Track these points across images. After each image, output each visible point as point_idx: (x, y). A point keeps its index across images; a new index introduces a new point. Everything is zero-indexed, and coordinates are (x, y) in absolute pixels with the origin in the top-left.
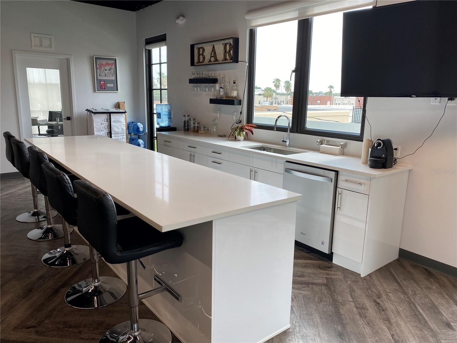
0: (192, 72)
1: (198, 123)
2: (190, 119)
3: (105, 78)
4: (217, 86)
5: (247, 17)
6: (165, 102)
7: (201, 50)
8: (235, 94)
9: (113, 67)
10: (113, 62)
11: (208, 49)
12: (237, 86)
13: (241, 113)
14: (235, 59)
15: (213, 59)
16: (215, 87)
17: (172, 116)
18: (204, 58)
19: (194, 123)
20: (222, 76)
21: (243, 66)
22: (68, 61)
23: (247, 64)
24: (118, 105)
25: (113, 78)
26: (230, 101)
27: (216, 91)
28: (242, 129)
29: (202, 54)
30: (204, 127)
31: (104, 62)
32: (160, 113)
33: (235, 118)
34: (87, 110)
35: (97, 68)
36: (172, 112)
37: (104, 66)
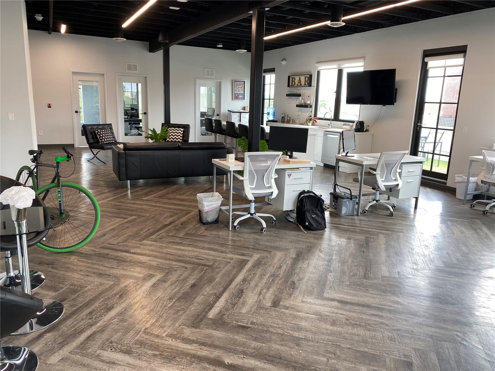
0: (288, 90)
1: (290, 118)
2: (285, 116)
3: (239, 92)
4: (301, 98)
5: (316, 65)
6: (272, 106)
7: (294, 79)
8: (309, 102)
9: (243, 86)
10: (243, 83)
11: (297, 79)
12: (310, 98)
13: (311, 112)
14: (310, 85)
15: (299, 84)
16: (299, 98)
17: (275, 114)
18: (295, 83)
19: (287, 118)
20: (303, 93)
21: (314, 88)
22: (220, 83)
23: (316, 88)
24: (244, 108)
25: (243, 92)
26: (306, 106)
27: (300, 100)
28: (311, 120)
29: (294, 81)
30: (292, 120)
31: (238, 83)
32: (269, 113)
33: (308, 114)
34: (228, 110)
35: (235, 87)
36: (276, 112)
37: (239, 85)
